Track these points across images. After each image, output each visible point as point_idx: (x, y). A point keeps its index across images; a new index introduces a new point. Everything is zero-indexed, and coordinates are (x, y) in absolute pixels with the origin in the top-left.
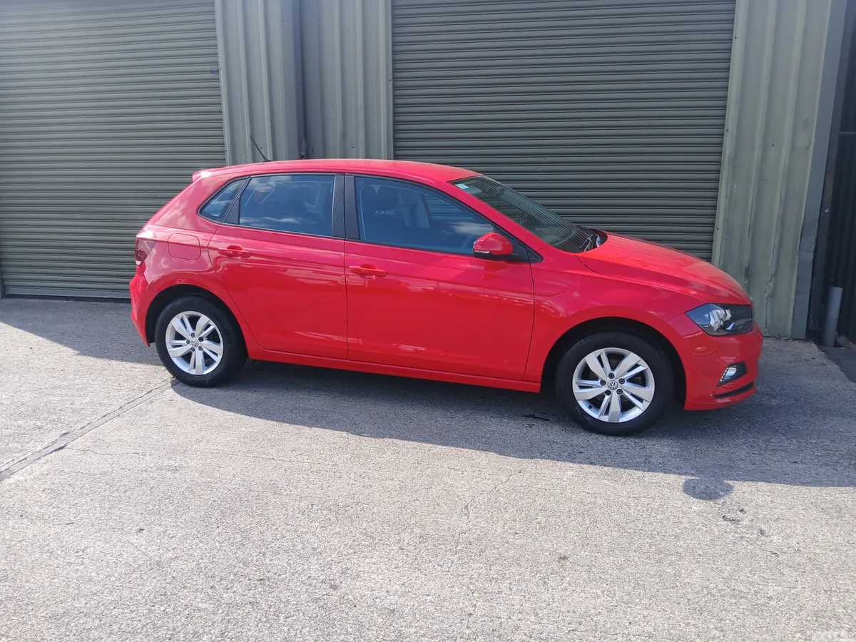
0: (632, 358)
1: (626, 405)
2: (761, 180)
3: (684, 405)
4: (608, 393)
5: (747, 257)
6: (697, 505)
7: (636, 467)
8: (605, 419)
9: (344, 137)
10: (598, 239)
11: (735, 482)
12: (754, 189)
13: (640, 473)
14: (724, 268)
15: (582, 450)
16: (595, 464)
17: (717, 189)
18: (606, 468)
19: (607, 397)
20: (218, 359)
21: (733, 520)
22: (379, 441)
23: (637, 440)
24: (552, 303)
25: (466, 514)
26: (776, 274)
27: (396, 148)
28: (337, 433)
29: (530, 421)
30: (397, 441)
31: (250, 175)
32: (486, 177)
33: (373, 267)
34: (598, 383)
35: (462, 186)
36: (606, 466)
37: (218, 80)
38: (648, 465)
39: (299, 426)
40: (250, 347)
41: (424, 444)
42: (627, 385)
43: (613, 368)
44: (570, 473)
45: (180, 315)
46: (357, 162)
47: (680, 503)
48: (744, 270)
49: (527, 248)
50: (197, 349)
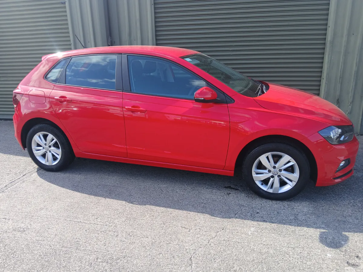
0: (286, 158)
1: (283, 183)
2: (346, 53)
3: (316, 184)
4: (272, 177)
5: (338, 93)
6: (330, 253)
7: (290, 223)
8: (271, 191)
9: (130, 34)
10: (264, 87)
11: (350, 233)
12: (343, 58)
13: (292, 228)
14: (326, 99)
15: (258, 211)
16: (266, 222)
17: (323, 58)
18: (273, 225)
19: (272, 179)
20: (59, 157)
21: (354, 265)
22: (142, 207)
23: (289, 203)
24: (243, 126)
25: (190, 265)
26: (353, 101)
27: (157, 40)
28: (120, 202)
29: (228, 191)
30: (153, 207)
31: (71, 56)
32: (203, 54)
33: (139, 107)
34: (267, 171)
35: (188, 60)
36: (273, 223)
37: (65, 7)
38: (297, 222)
39: (99, 198)
40: (75, 150)
41: (169, 209)
42: (283, 172)
43: (276, 162)
44: (252, 229)
45: (38, 134)
46: (137, 47)
47: (319, 251)
48: (336, 100)
49: (225, 95)
50: (48, 152)
